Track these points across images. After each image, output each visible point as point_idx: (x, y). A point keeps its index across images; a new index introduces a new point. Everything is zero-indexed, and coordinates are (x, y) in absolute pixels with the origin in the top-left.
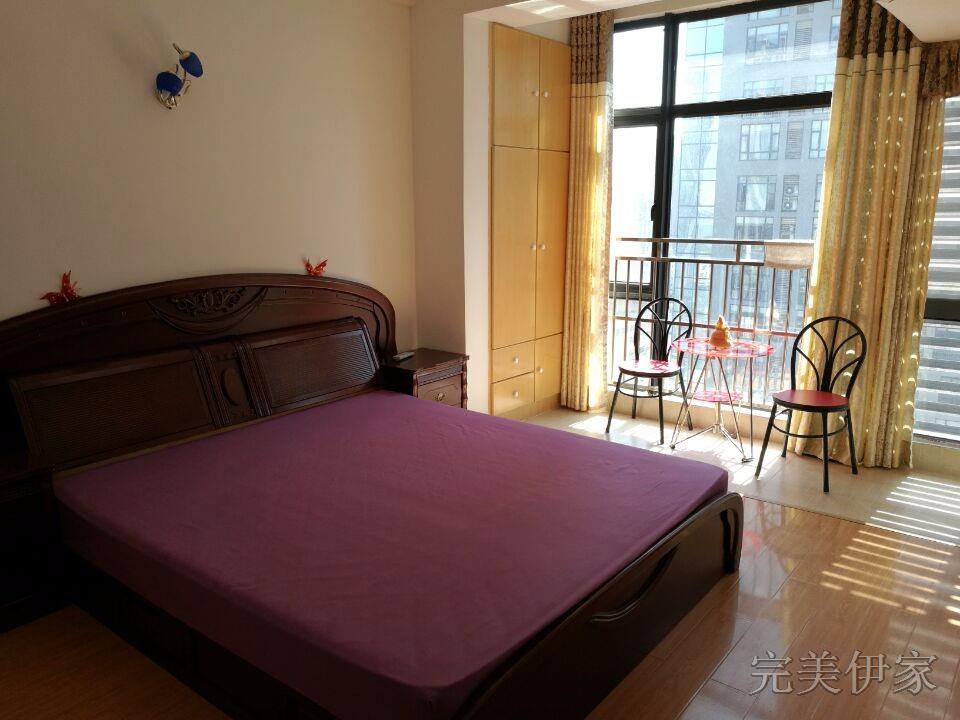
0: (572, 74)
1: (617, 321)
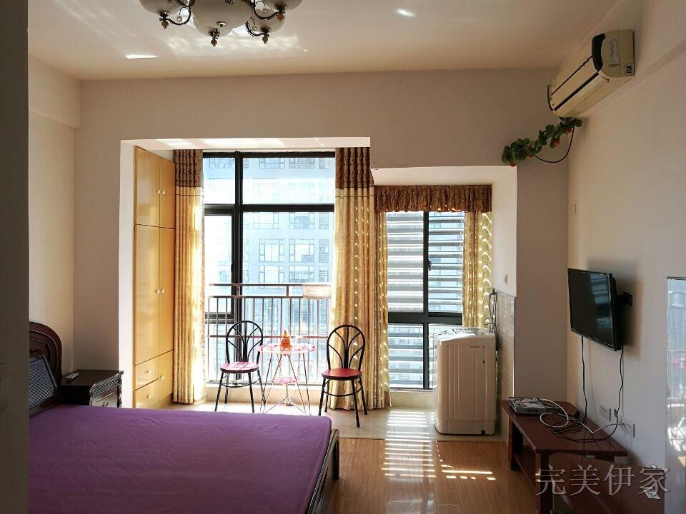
0: (176, 181)
1: (211, 338)
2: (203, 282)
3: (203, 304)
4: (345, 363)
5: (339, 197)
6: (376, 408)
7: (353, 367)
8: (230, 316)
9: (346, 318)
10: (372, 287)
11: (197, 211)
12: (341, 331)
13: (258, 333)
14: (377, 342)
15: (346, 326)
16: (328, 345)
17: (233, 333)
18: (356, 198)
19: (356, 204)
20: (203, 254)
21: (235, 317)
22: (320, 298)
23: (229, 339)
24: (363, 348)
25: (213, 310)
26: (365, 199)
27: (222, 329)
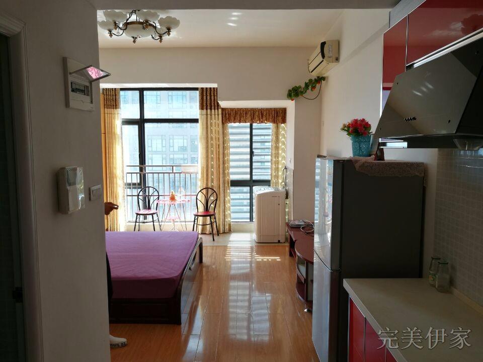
0: (105, 105)
1: (128, 197)
2: (123, 165)
3: (123, 177)
4: (207, 208)
5: (201, 114)
6: (224, 233)
7: (211, 210)
8: (139, 184)
9: (207, 184)
10: (221, 166)
11: (118, 123)
12: (204, 191)
13: (156, 193)
14: (225, 197)
15: (207, 188)
16: (197, 199)
17: (141, 194)
18: (211, 115)
19: (211, 119)
20: (122, 148)
21: (142, 184)
22: (192, 173)
23: (139, 197)
24: (216, 200)
25: (129, 181)
26: (216, 115)
27: (135, 192)
